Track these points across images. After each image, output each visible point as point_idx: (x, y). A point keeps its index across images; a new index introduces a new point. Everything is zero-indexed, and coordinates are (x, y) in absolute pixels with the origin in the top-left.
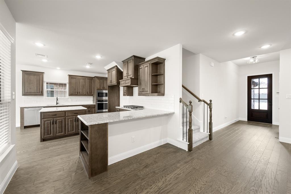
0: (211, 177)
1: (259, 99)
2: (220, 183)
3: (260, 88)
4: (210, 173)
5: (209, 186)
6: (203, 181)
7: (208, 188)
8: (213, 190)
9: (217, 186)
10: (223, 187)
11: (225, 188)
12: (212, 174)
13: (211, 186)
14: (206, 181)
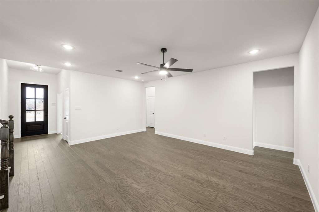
0: (75, 200)
1: (35, 110)
2: (86, 196)
3: (36, 98)
4: (70, 199)
5: (84, 207)
6: (76, 210)
7: (87, 208)
8: (91, 205)
9: (88, 201)
10: (92, 197)
11: (93, 196)
12: (72, 198)
13: (86, 205)
14: (78, 207)
